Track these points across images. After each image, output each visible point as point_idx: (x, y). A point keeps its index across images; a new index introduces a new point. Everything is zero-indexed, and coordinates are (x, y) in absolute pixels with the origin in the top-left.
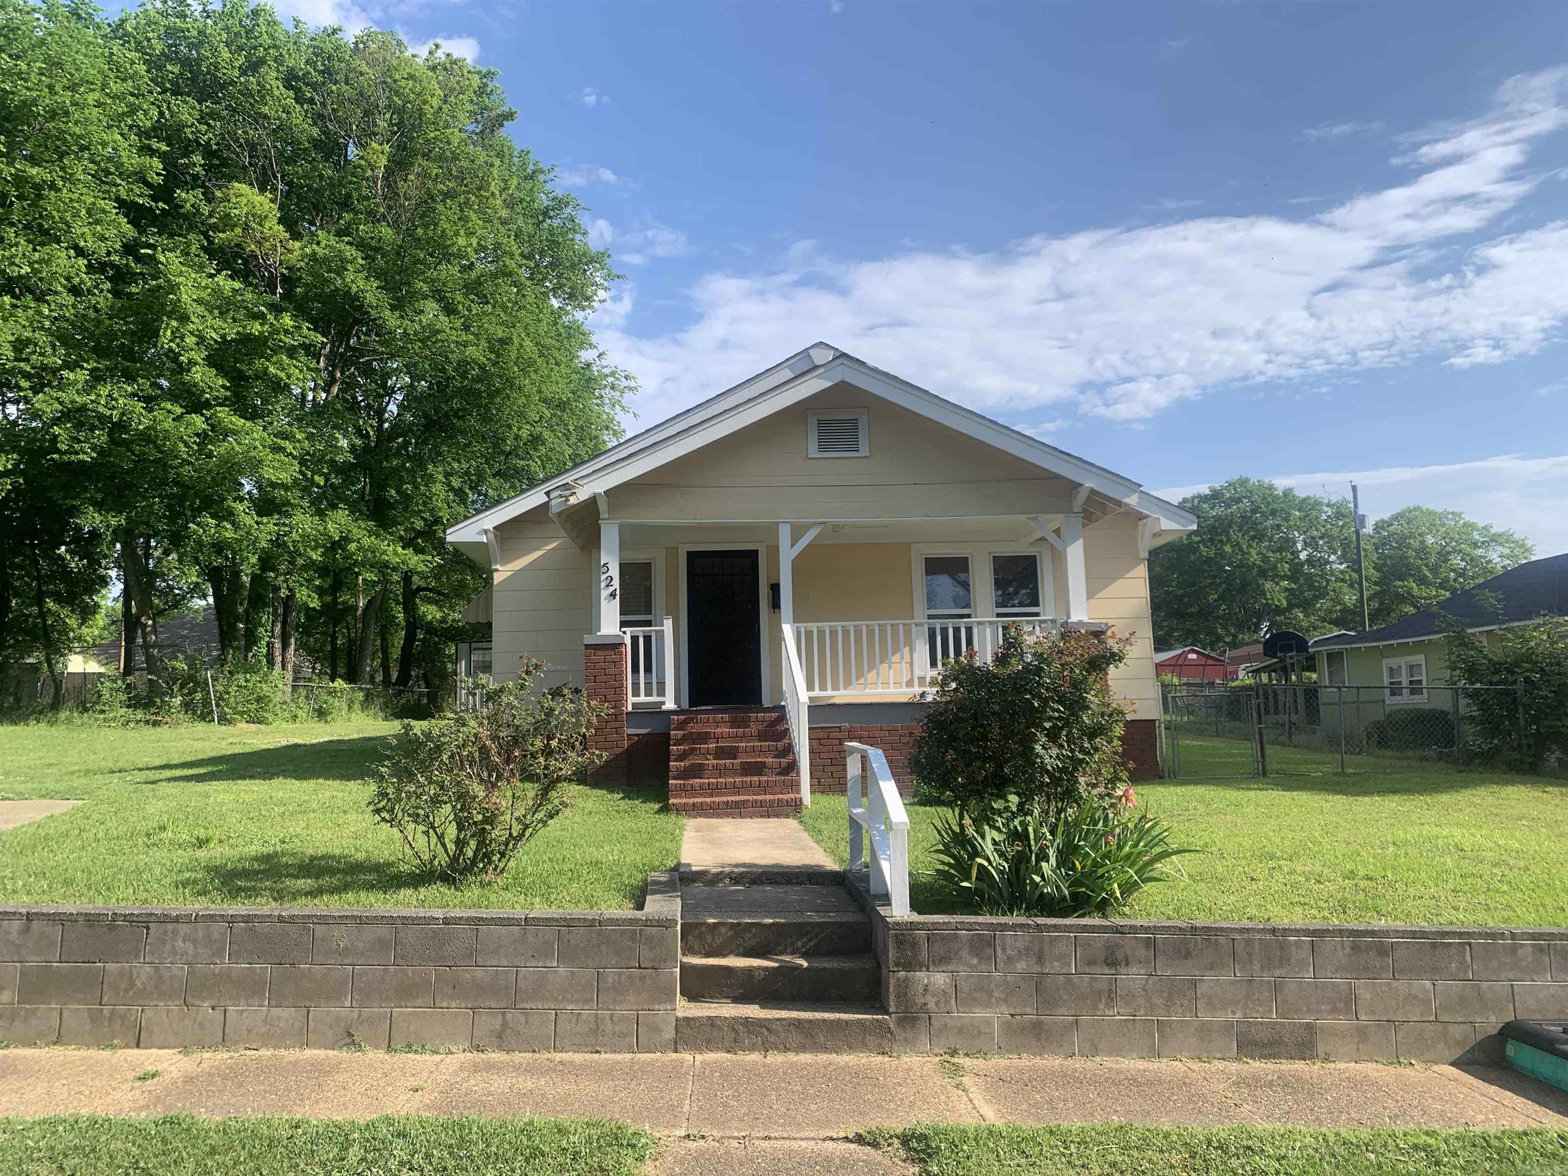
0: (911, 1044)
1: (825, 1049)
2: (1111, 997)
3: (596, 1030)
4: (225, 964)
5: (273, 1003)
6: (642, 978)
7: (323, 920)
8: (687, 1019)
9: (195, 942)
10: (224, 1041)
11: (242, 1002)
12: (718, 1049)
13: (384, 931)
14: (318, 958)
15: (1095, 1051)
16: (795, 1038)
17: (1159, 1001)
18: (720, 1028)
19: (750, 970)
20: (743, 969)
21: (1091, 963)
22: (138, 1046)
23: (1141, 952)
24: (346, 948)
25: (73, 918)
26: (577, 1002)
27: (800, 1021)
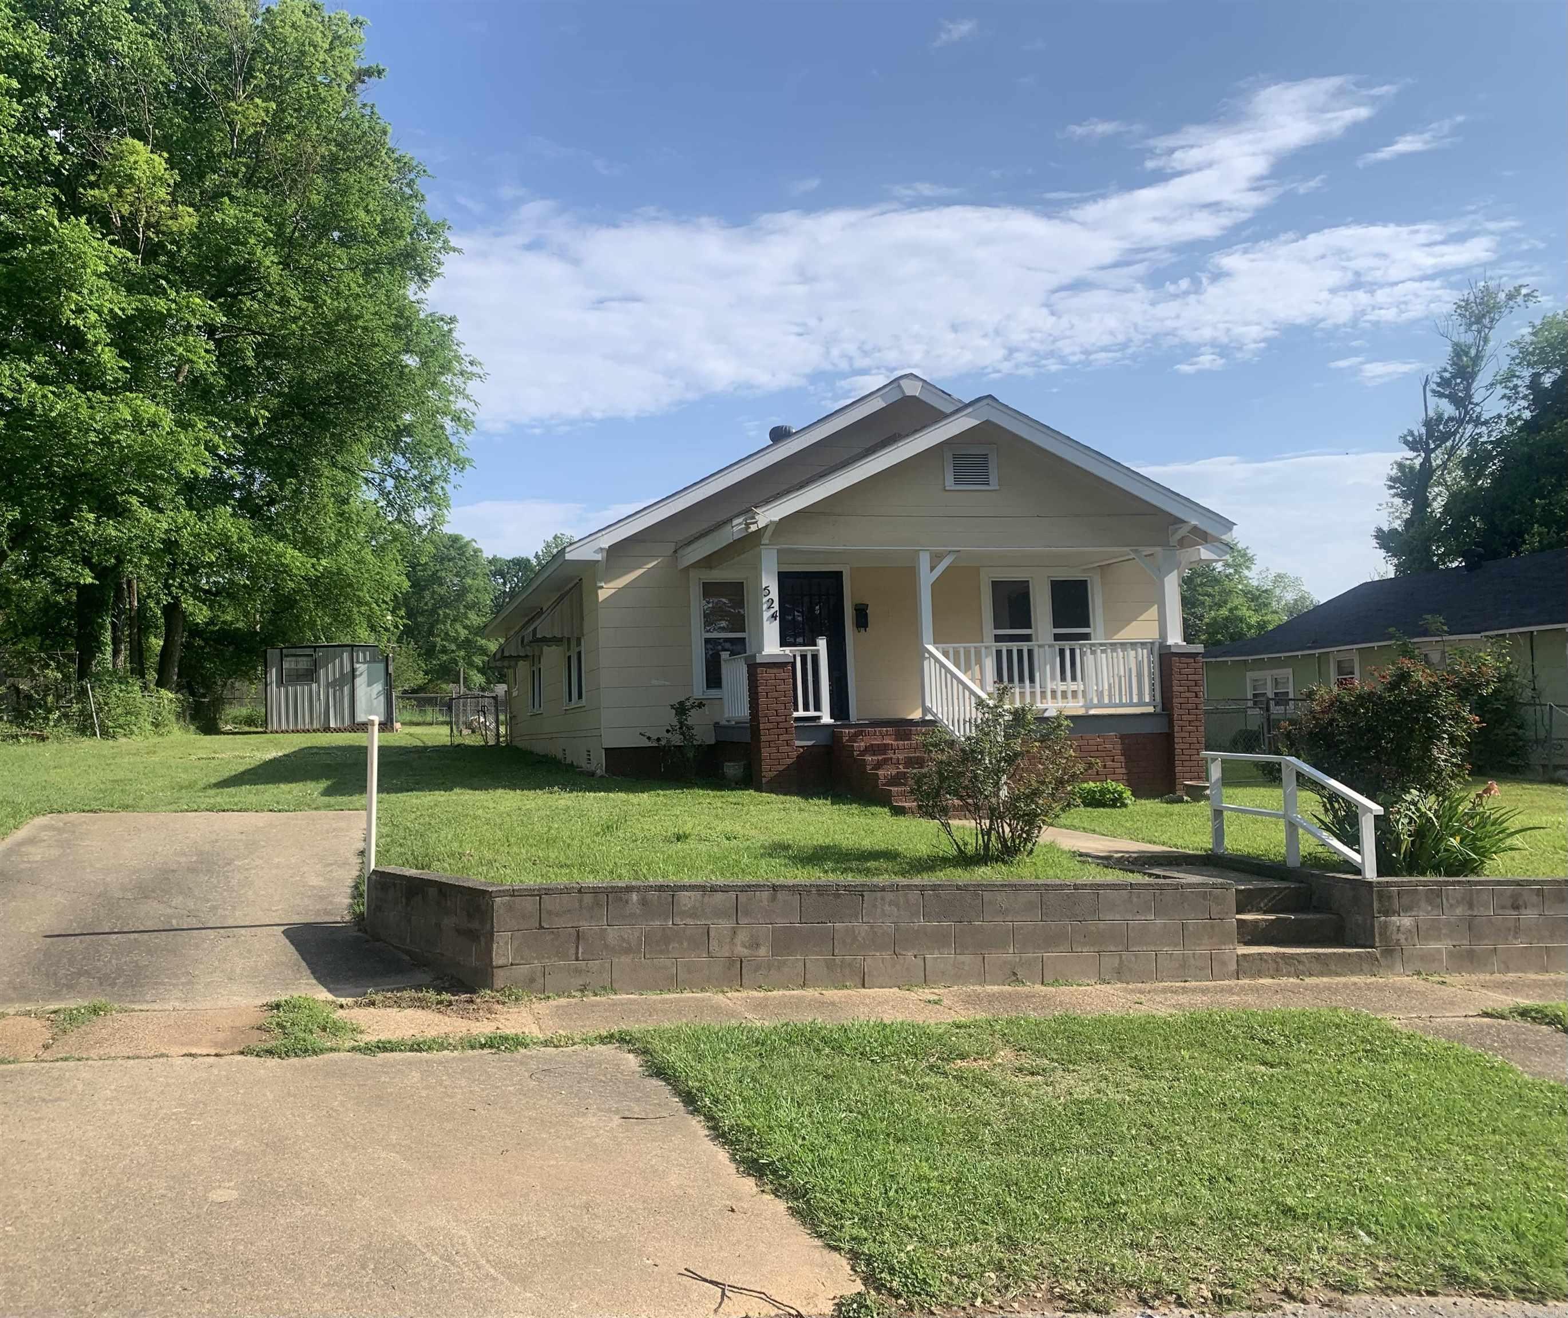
0: (1390, 967)
1: (1338, 974)
2: (1517, 931)
3: (1184, 964)
4: (921, 922)
5: (958, 951)
6: (1212, 927)
7: (991, 888)
8: (1244, 955)
9: (898, 906)
10: (926, 982)
11: (936, 951)
12: (1266, 976)
13: (1033, 896)
14: (988, 918)
15: (1507, 969)
16: (1316, 967)
17: (1547, 933)
18: (1266, 961)
19: (1256, 921)
20: (1251, 921)
21: (1503, 907)
22: (864, 986)
23: (1534, 899)
24: (1007, 909)
25: (807, 889)
26: (1169, 945)
27: (1319, 954)
